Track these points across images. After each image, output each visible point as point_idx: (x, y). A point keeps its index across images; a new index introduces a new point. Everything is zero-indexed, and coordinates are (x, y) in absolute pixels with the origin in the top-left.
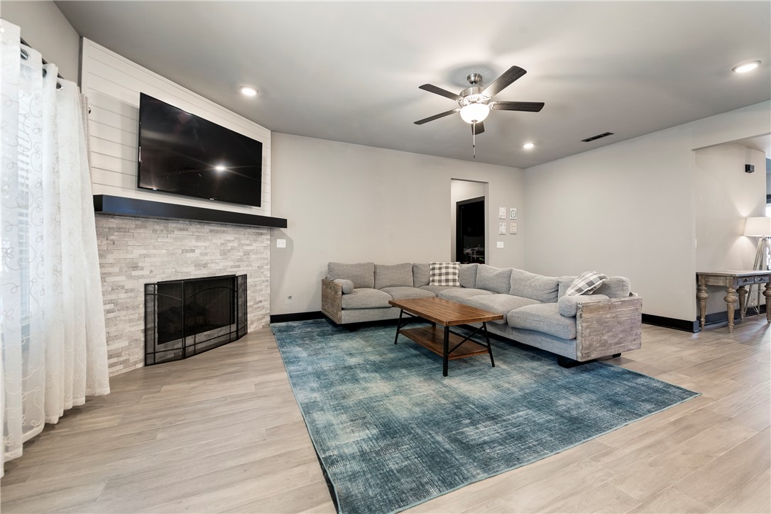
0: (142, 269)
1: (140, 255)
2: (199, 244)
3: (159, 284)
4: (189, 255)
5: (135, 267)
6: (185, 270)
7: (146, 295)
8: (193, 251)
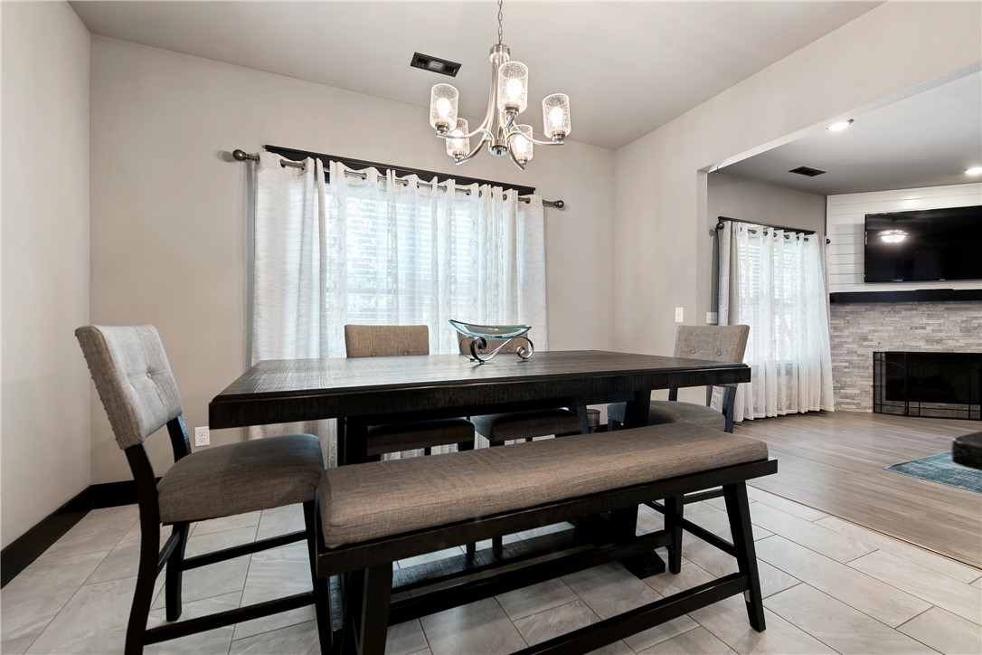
0: (871, 341)
1: (870, 331)
2: (930, 322)
3: (886, 353)
4: (918, 331)
5: (866, 339)
6: (913, 344)
7: (874, 360)
8: (925, 328)
